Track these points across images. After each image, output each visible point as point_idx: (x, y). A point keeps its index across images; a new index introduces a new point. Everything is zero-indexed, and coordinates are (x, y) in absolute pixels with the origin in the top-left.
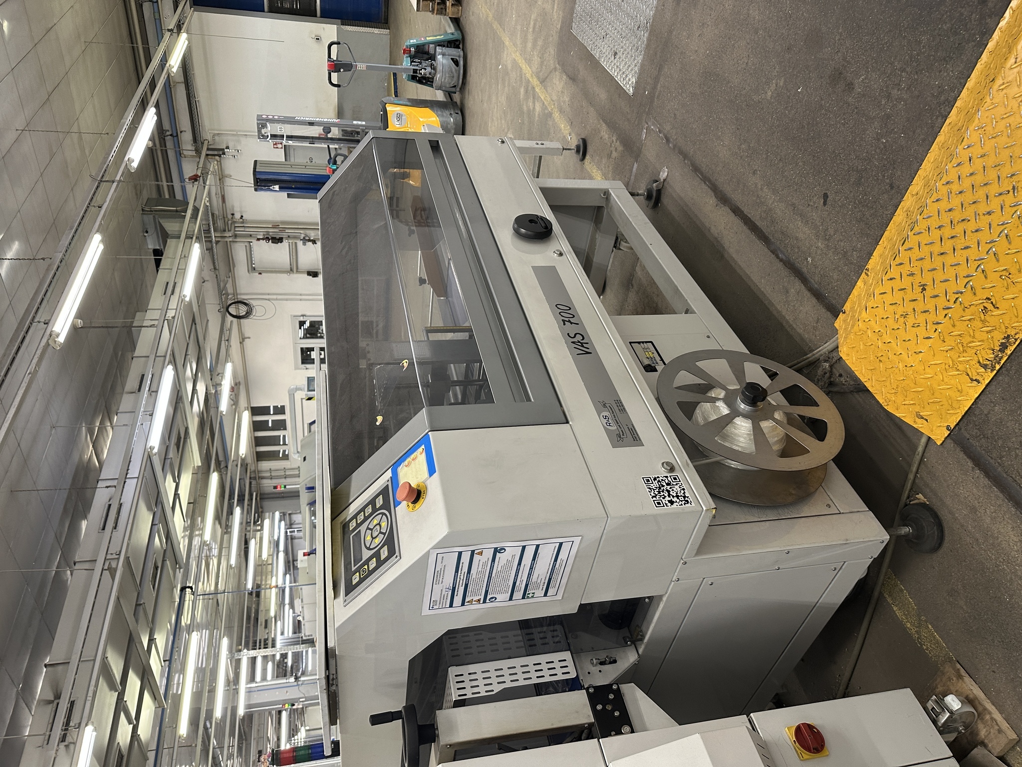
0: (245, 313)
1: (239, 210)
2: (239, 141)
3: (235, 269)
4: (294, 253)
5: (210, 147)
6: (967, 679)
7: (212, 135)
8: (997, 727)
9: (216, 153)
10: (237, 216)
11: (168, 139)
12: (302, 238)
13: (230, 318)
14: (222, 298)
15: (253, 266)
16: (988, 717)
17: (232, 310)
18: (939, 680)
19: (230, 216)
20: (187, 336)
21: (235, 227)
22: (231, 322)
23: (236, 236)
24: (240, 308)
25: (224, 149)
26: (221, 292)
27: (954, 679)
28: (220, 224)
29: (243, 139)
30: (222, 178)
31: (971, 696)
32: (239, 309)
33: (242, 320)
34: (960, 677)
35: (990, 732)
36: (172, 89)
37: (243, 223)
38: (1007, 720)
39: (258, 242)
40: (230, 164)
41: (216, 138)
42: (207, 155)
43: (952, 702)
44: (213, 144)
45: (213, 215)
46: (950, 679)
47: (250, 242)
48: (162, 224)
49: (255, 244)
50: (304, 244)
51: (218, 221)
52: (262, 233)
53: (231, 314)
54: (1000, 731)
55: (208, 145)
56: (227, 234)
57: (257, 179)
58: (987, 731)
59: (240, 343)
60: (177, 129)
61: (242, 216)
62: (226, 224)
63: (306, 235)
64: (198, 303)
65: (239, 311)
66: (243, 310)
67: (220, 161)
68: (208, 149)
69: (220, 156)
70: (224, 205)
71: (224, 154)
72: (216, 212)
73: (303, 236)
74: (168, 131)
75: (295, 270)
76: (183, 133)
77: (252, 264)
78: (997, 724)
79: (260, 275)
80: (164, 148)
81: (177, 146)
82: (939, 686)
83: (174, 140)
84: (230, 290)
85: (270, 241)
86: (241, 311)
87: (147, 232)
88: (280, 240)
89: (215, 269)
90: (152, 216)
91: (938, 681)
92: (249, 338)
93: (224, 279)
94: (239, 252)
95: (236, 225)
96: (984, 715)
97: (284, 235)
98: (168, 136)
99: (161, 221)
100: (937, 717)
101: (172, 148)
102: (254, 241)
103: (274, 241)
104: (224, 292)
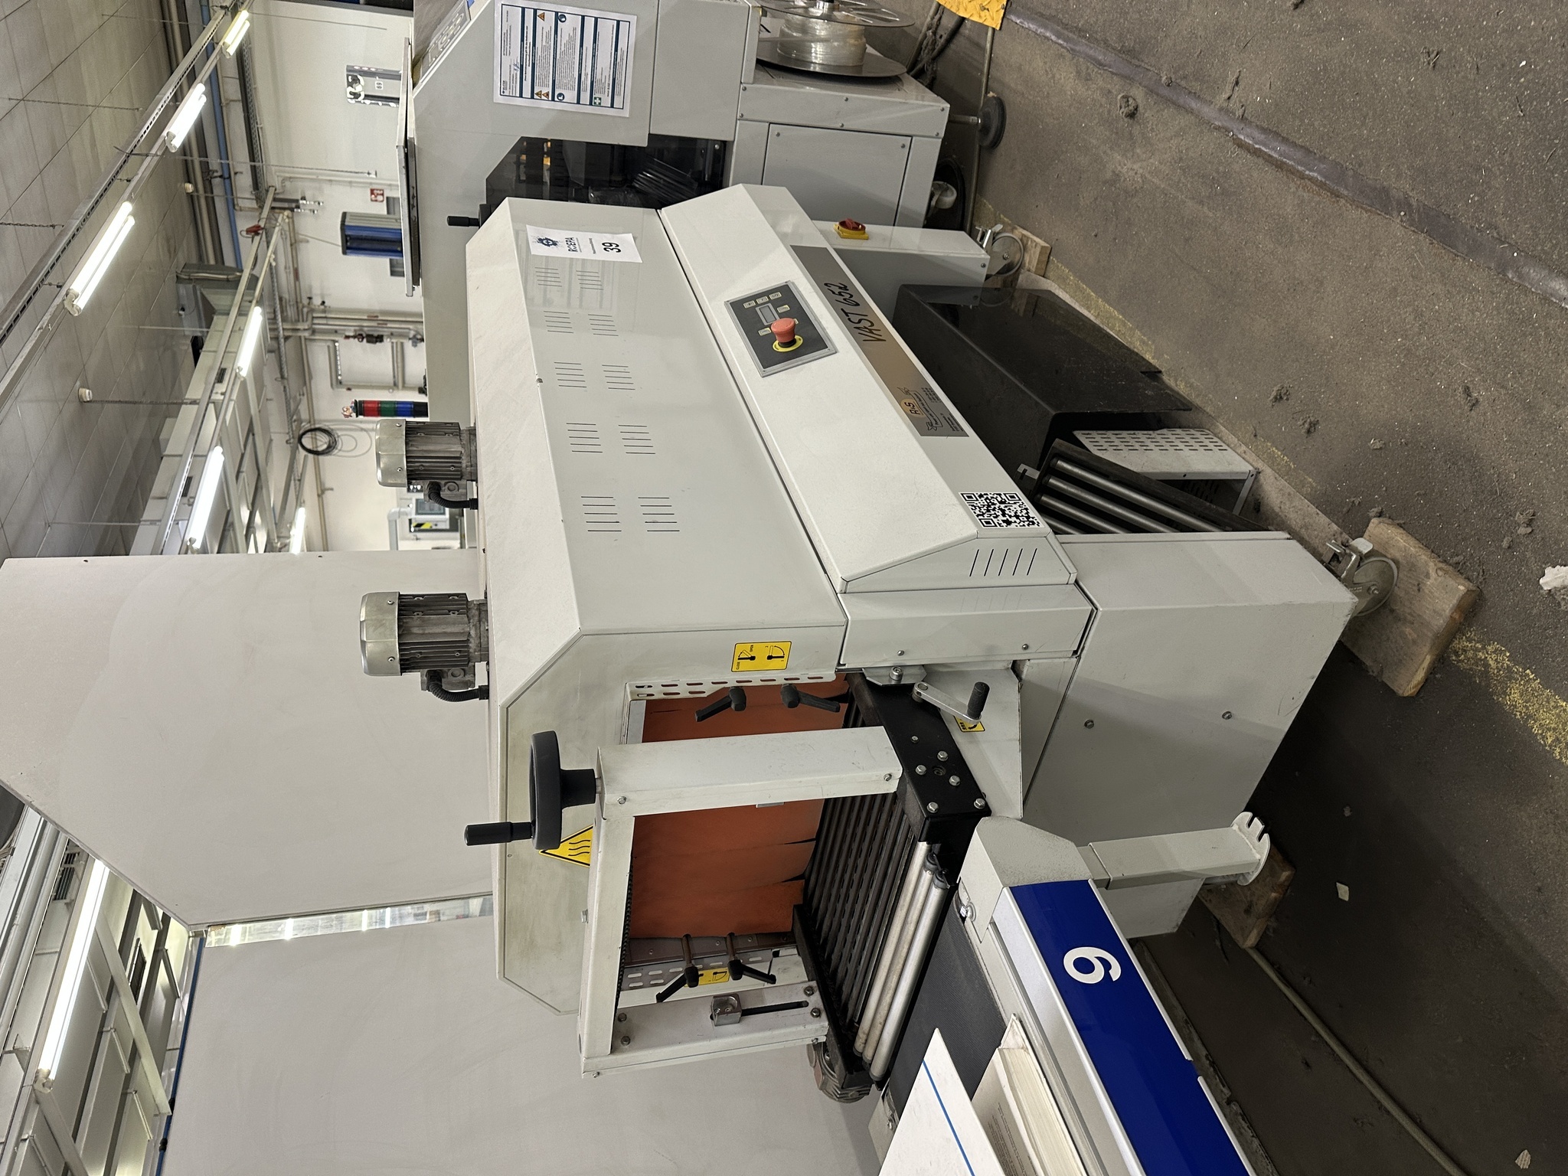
0: (325, 446)
1: (318, 292)
2: (320, 190)
3: (313, 382)
4: (399, 359)
5: (277, 196)
7: (280, 179)
9: (286, 205)
10: (317, 301)
11: (216, 181)
12: (411, 336)
13: (302, 453)
14: (292, 427)
15: (339, 378)
17: (307, 441)
19: (305, 301)
20: (242, 443)
21: (313, 318)
22: (305, 456)
23: (314, 332)
24: (318, 437)
25: (297, 201)
26: (292, 415)
28: (291, 312)
29: (327, 188)
30: (294, 242)
32: (316, 439)
33: (321, 458)
36: (224, 109)
37: (324, 311)
39: (347, 341)
40: (306, 224)
41: (287, 183)
42: (273, 208)
44: (283, 193)
45: (281, 299)
47: (335, 341)
48: (207, 296)
49: (342, 345)
50: (415, 345)
51: (288, 308)
52: (353, 328)
53: (304, 447)
55: (275, 194)
56: (301, 326)
57: (346, 236)
59: (319, 496)
60: (229, 169)
61: (323, 303)
62: (299, 312)
63: (418, 333)
64: (259, 405)
65: (316, 443)
66: (322, 442)
67: (292, 218)
68: (275, 200)
69: (292, 210)
70: (297, 283)
71: (298, 207)
72: (286, 296)
73: (412, 334)
74: (217, 171)
75: (400, 385)
76: (238, 175)
77: (337, 375)
79: (349, 392)
80: (210, 195)
81: (229, 192)
83: (224, 183)
84: (304, 415)
85: (365, 340)
86: (319, 443)
87: (183, 309)
88: (379, 339)
89: (282, 377)
90: (191, 286)
92: (332, 489)
93: (296, 397)
94: (319, 357)
95: (315, 315)
97: (384, 332)
98: (216, 177)
99: (205, 293)
101: (221, 194)
102: (341, 340)
103: (370, 339)
104: (295, 417)
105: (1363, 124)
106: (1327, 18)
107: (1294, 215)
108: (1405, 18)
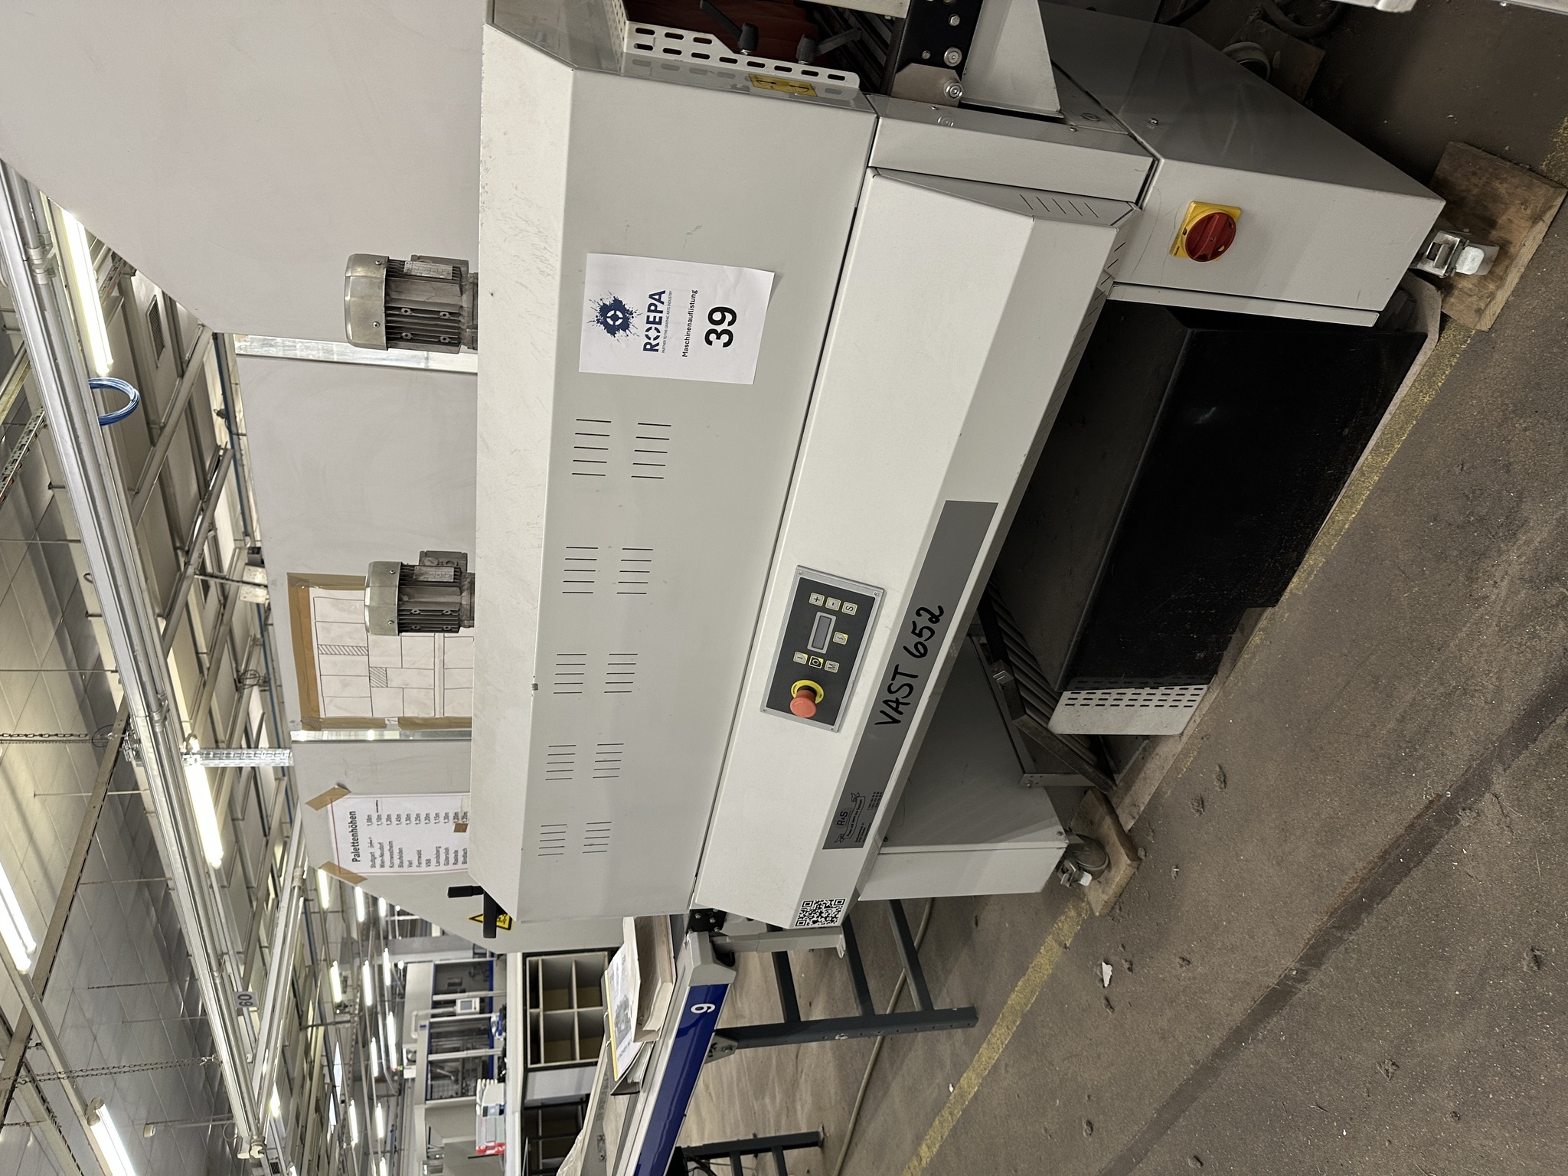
6: (1541, 228)
8: (1483, 306)
16: (1492, 287)
18: (1515, 181)
27: (1529, 211)
31: (1512, 250)
34: (1536, 219)
35: (1470, 296)
38: (1507, 306)
43: (1469, 259)
46: (1525, 203)
54: (1479, 312)
58: (1470, 289)
78: (1487, 305)
82: (1505, 185)
91: (1513, 180)
96: (1492, 280)
100: (1428, 257)
105: (1373, 973)
106: (1490, 986)
107: (1336, 856)
108: (1434, 1067)
